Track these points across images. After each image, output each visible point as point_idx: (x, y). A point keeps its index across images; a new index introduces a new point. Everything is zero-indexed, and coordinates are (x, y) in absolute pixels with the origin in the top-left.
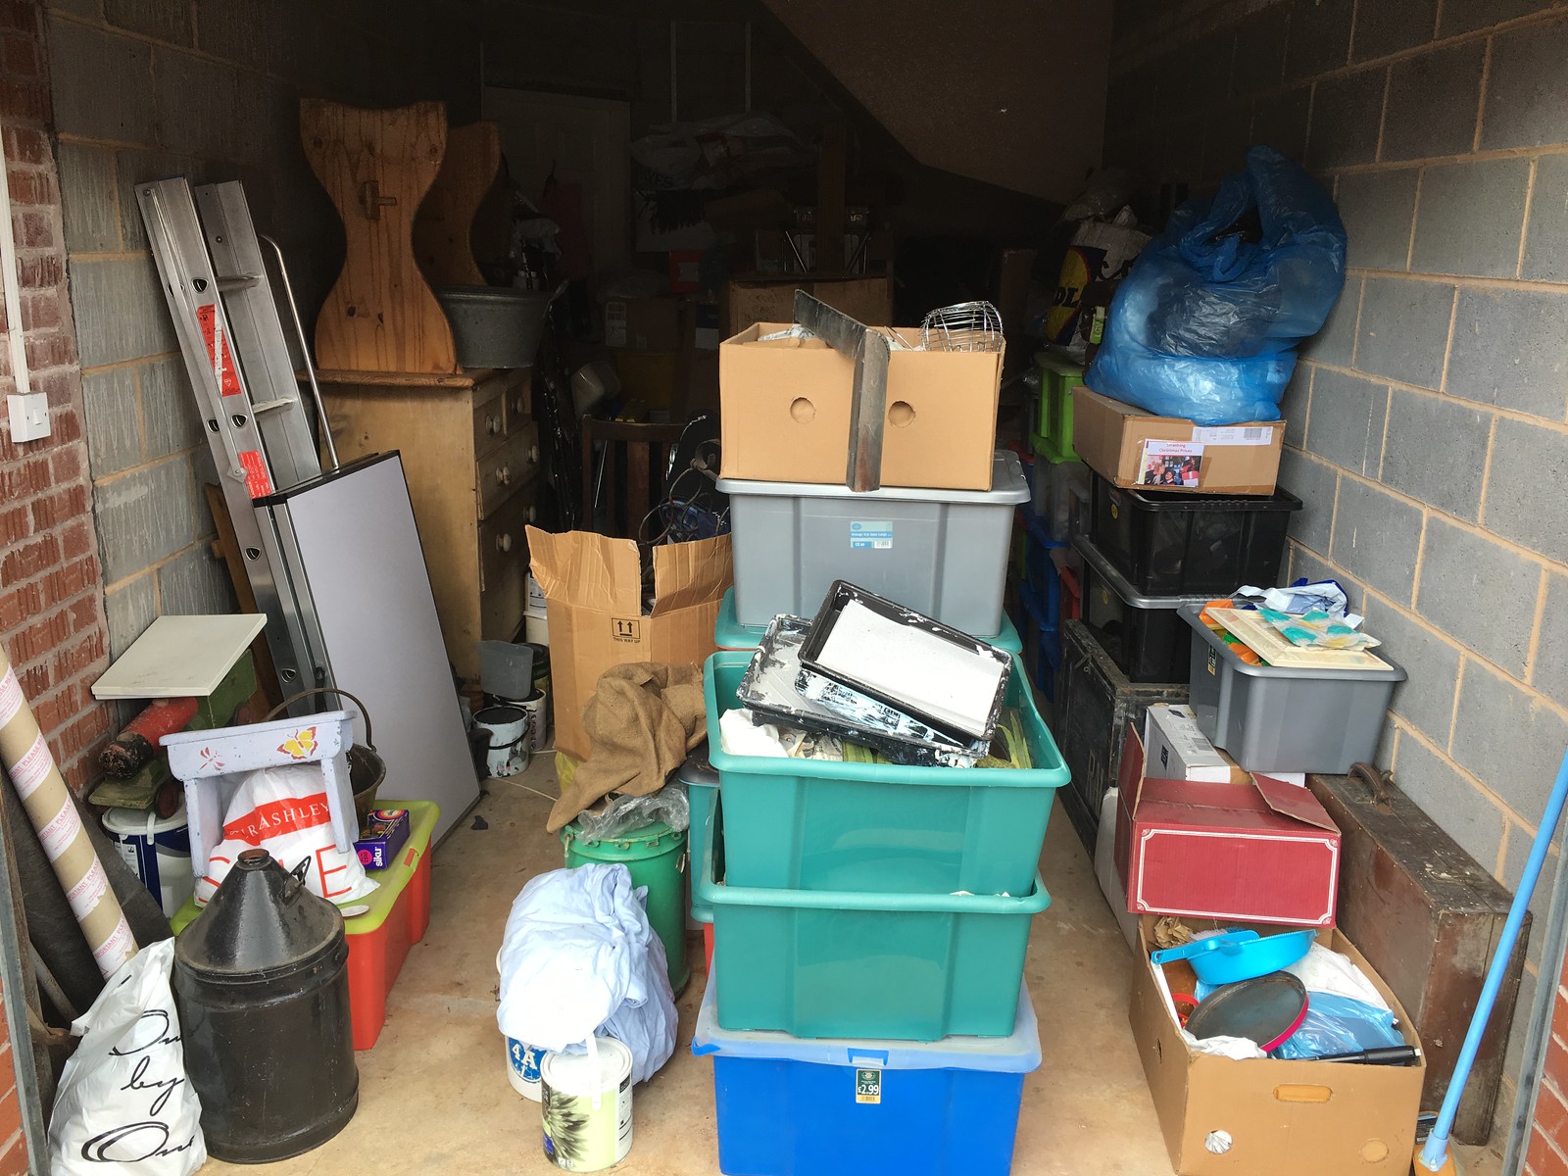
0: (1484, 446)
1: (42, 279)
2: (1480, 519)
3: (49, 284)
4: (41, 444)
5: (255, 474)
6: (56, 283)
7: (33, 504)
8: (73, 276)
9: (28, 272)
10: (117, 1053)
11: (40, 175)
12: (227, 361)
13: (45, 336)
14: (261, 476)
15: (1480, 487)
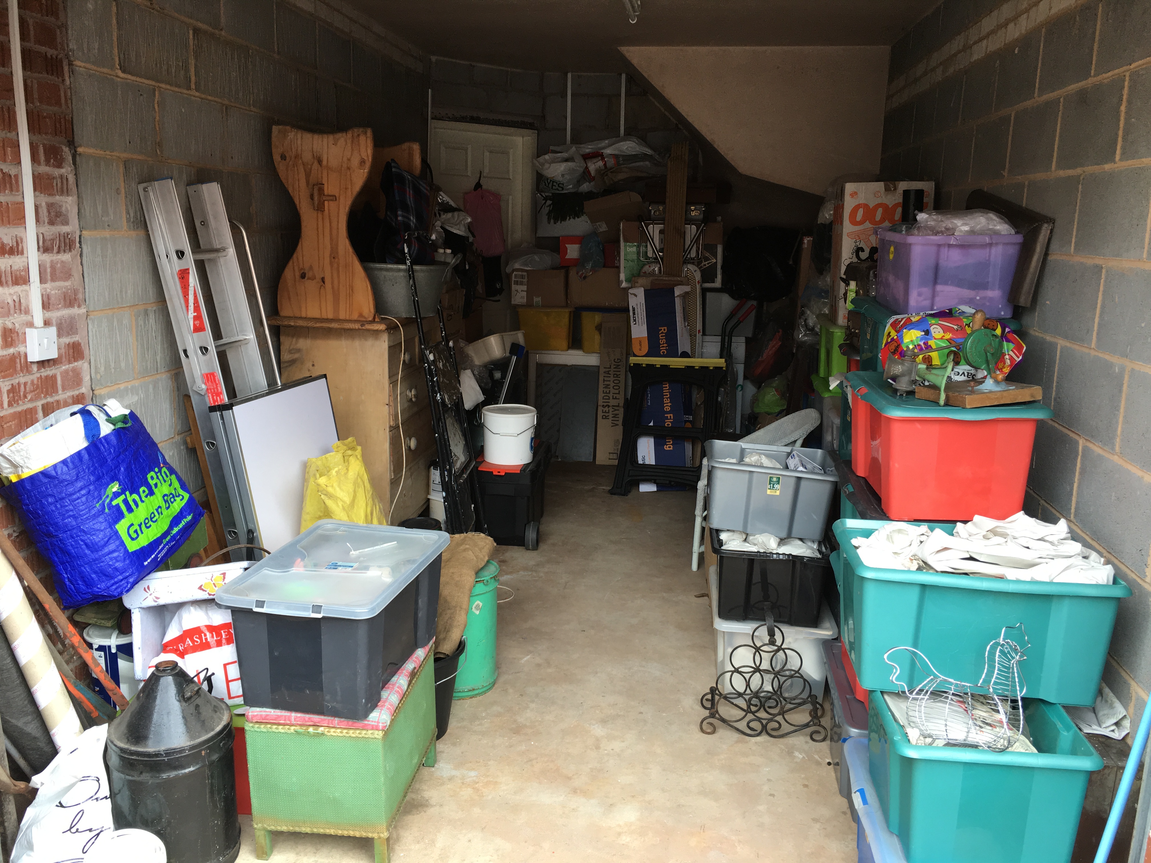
0: (1120, 391)
1: (59, 247)
2: (1117, 448)
3: (65, 251)
4: (52, 363)
5: (214, 389)
6: (70, 250)
7: (43, 405)
8: (84, 247)
9: (48, 243)
10: (61, 805)
11: (61, 177)
12: (197, 309)
13: (59, 288)
14: (218, 390)
15: (1117, 422)
